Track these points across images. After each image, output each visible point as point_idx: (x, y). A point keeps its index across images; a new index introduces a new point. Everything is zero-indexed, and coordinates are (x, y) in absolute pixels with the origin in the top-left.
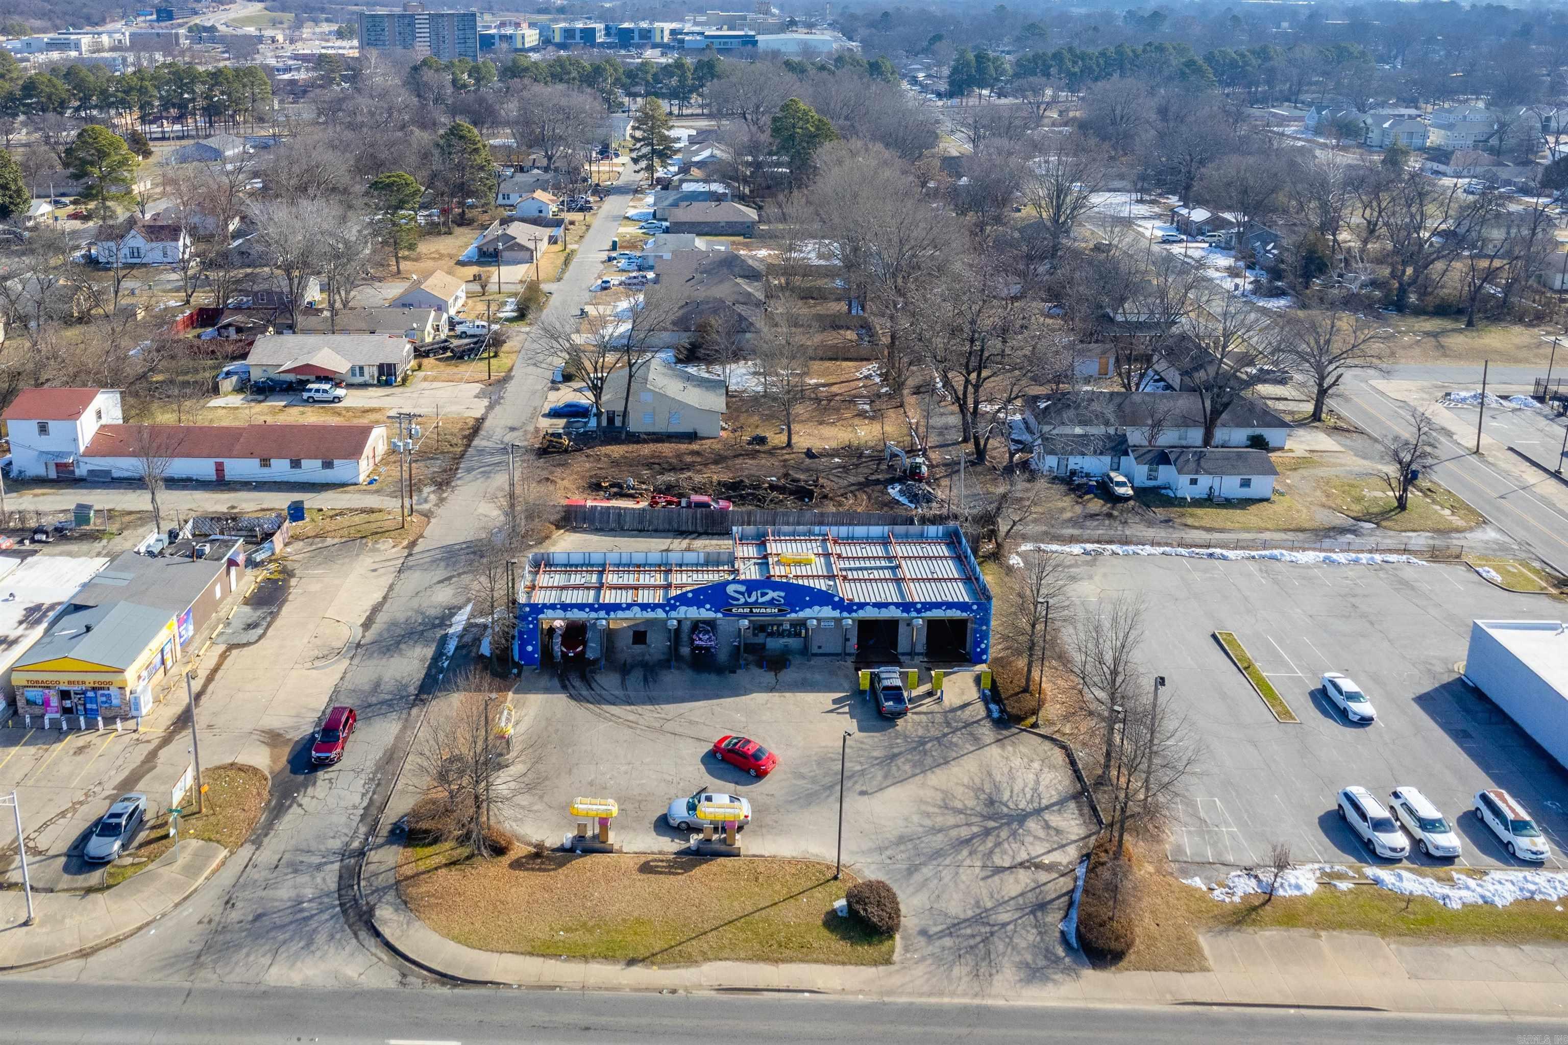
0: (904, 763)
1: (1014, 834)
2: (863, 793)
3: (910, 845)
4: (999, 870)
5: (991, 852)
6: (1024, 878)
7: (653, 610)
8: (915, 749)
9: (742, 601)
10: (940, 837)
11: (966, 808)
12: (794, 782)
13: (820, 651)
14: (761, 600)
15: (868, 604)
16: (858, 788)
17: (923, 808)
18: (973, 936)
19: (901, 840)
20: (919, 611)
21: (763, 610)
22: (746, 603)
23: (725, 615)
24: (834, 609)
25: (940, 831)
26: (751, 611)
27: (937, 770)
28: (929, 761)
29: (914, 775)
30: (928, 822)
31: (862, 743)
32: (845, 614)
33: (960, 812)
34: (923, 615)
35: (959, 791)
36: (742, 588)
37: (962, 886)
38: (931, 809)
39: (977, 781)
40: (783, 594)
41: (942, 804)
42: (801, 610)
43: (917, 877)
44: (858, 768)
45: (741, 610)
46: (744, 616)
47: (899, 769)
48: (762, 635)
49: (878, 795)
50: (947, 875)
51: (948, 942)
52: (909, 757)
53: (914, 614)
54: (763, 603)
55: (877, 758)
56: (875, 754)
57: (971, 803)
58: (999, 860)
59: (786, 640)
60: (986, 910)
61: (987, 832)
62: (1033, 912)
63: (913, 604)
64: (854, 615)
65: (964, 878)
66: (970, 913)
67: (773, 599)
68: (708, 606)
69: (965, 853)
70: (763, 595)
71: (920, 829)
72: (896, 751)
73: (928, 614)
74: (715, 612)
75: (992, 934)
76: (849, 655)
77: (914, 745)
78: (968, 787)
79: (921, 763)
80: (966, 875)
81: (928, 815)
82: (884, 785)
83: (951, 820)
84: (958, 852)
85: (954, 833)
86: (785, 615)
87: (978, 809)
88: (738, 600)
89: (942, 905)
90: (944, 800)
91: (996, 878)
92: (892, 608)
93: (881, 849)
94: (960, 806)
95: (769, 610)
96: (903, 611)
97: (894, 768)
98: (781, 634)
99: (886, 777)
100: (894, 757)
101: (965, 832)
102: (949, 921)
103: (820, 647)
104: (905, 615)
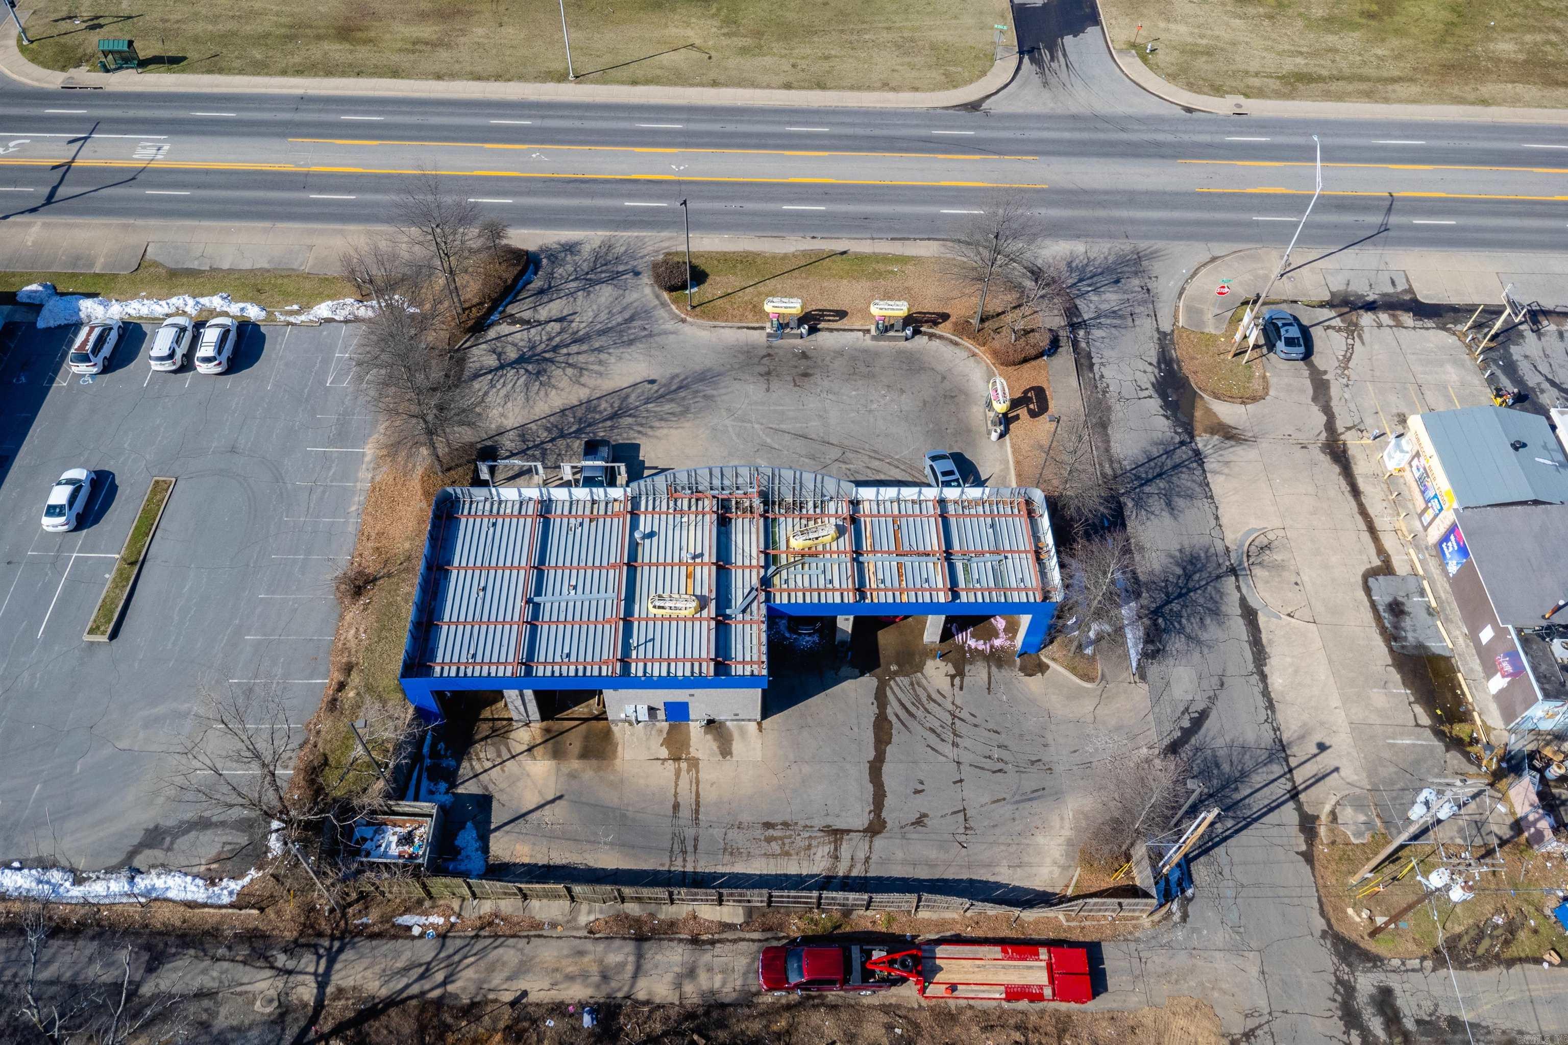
0: (605, 410)
1: (533, 347)
2: (652, 382)
3: (625, 338)
4: (560, 320)
5: (559, 333)
6: (543, 313)
8: (590, 425)
10: (597, 345)
11: (564, 369)
12: (715, 393)
16: (655, 387)
17: (602, 369)
18: (601, 272)
19: (631, 342)
25: (596, 349)
27: (577, 403)
28: (579, 413)
29: (598, 398)
30: (603, 356)
31: (639, 432)
33: (570, 365)
35: (564, 383)
37: (595, 307)
38: (596, 367)
39: (542, 393)
41: (585, 372)
43: (627, 315)
44: (650, 406)
47: (612, 406)
49: (638, 380)
50: (603, 316)
51: (621, 268)
52: (597, 416)
55: (630, 416)
56: (630, 420)
57: (559, 372)
58: (557, 326)
60: (584, 290)
61: (555, 349)
62: (550, 287)
65: (591, 314)
66: (597, 287)
69: (581, 333)
71: (611, 351)
72: (609, 423)
75: (587, 273)
77: (588, 430)
78: (554, 387)
79: (588, 410)
80: (589, 315)
81: (600, 363)
82: (630, 390)
83: (582, 358)
84: (587, 333)
85: (585, 347)
87: (554, 367)
89: (617, 293)
90: (581, 375)
91: (565, 313)
93: (651, 335)
94: (569, 371)
97: (616, 405)
99: (627, 396)
100: (614, 416)
101: (574, 348)
102: (615, 282)
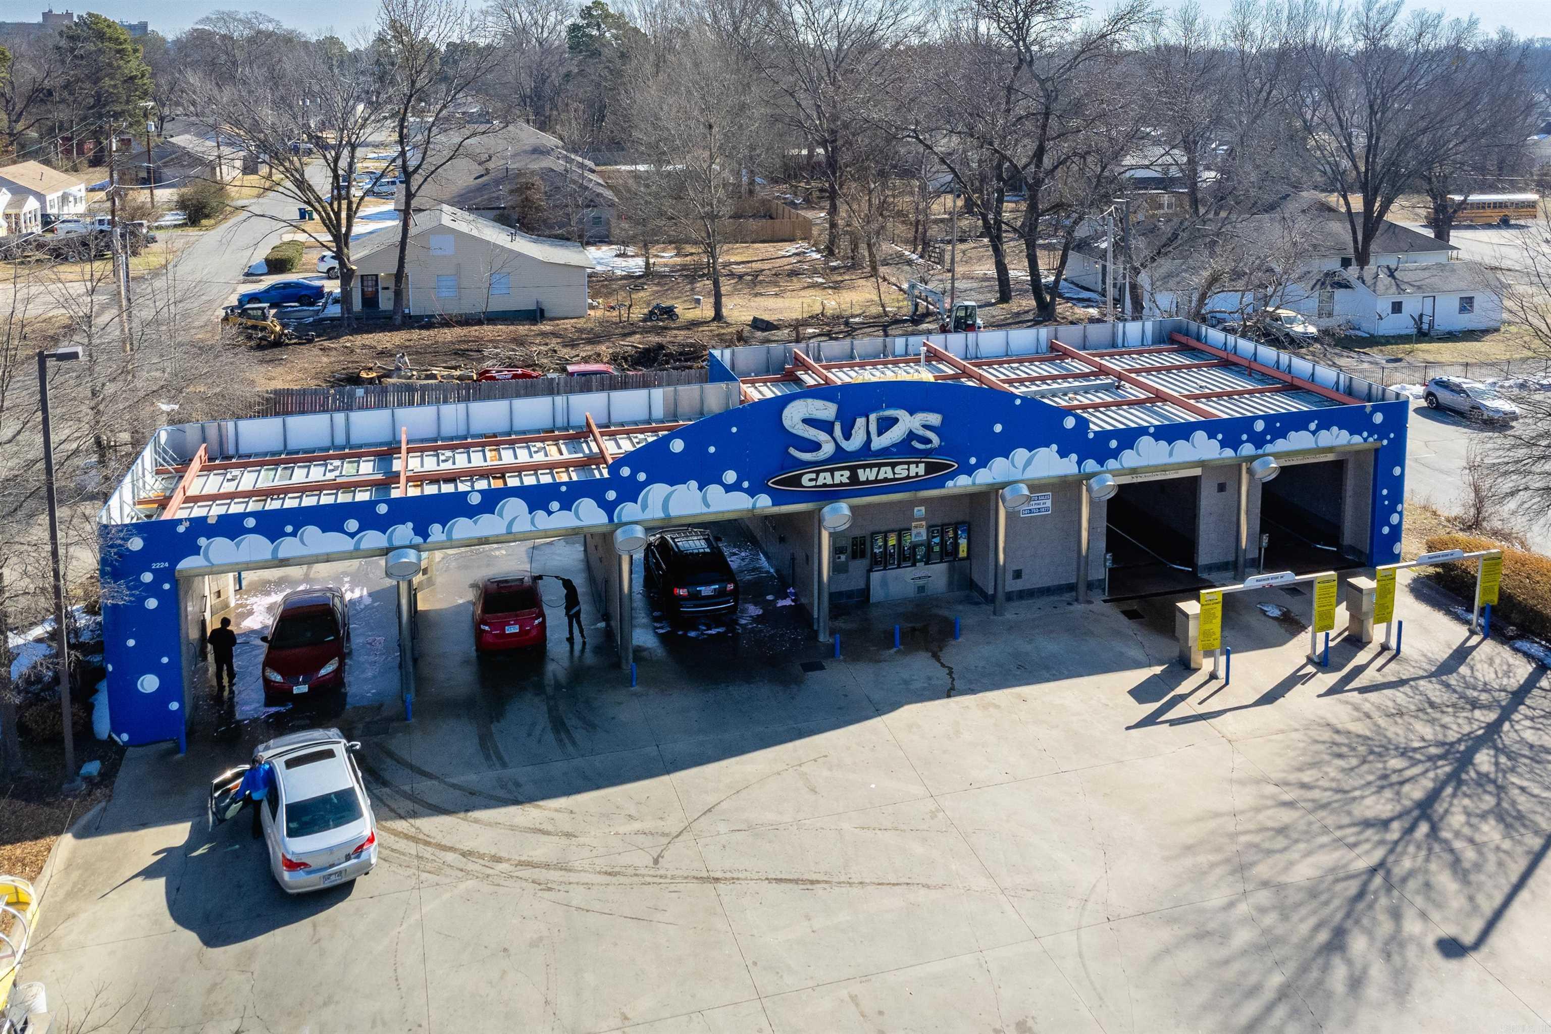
7: (566, 506)
9: (828, 449)
13: (1019, 585)
14: (878, 443)
15: (1142, 431)
20: (1259, 441)
21: (886, 472)
22: (840, 455)
23: (778, 498)
24: (1063, 454)
26: (854, 479)
32: (1091, 465)
34: (1269, 448)
36: (826, 410)
40: (935, 419)
42: (983, 463)
45: (825, 478)
46: (831, 495)
48: (860, 565)
53: (1248, 449)
54: (884, 452)
59: (921, 569)
63: (1246, 423)
64: (1112, 464)
67: (911, 436)
68: (730, 477)
70: (886, 424)
73: (1281, 445)
74: (752, 492)
76: (1090, 586)
86: (940, 483)
88: (816, 446)
92: (1200, 436)
95: (901, 471)
96: (1223, 444)
98: (906, 557)
103: (1018, 574)
104: (1229, 453)
